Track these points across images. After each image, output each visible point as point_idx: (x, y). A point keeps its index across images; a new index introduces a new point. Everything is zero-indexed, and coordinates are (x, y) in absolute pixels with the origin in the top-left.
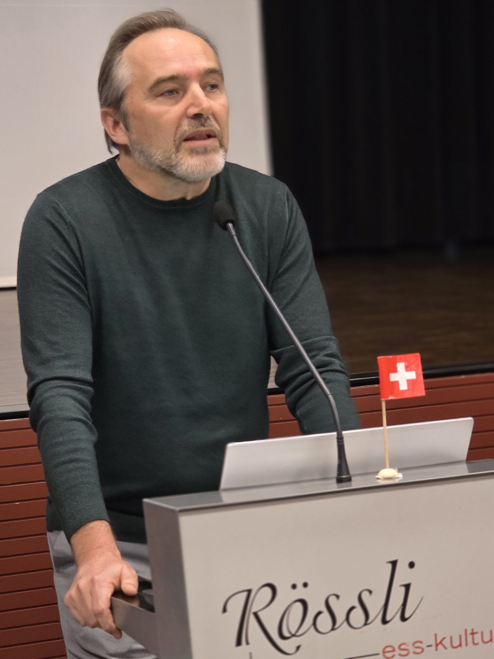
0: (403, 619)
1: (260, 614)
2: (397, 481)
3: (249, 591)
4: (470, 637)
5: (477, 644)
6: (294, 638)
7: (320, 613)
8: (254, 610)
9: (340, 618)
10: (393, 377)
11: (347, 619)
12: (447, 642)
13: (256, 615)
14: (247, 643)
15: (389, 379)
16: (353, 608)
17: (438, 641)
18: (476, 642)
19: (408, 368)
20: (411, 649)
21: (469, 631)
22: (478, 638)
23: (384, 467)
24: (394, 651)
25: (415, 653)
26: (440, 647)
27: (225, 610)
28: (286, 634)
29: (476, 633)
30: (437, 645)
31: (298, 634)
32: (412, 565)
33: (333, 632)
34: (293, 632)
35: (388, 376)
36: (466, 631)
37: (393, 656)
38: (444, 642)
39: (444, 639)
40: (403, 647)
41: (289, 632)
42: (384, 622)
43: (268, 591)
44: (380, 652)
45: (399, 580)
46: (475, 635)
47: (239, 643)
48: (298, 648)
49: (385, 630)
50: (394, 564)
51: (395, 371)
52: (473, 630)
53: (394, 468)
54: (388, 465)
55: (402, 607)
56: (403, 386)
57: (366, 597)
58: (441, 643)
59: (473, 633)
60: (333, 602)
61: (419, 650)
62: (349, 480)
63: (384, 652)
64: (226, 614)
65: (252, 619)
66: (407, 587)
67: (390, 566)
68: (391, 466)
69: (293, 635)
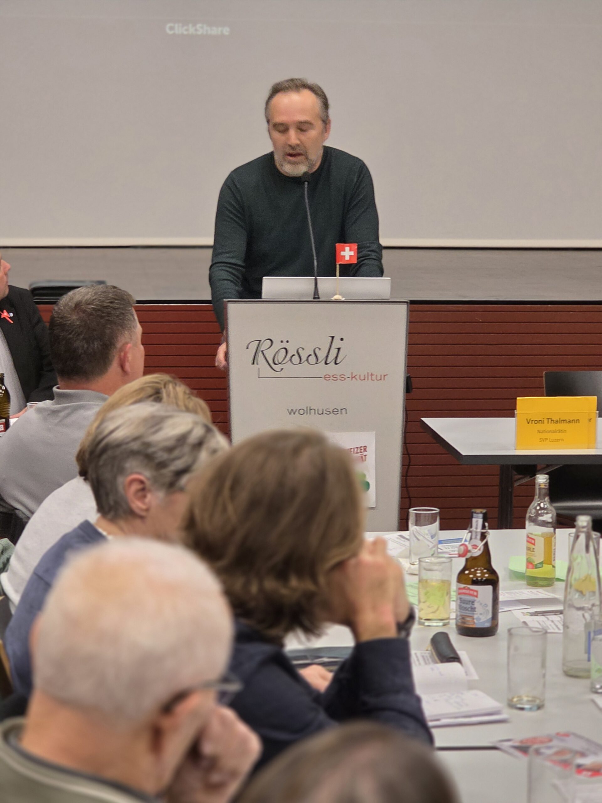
0: (336, 363)
1: (264, 352)
2: (341, 300)
4: (370, 377)
5: (374, 380)
6: (280, 365)
7: (294, 355)
8: (261, 350)
9: (304, 359)
10: (343, 253)
11: (307, 360)
12: (357, 377)
14: (257, 364)
16: (310, 355)
17: (354, 376)
19: (350, 250)
20: (339, 378)
21: (370, 374)
23: (336, 294)
24: (330, 377)
25: (341, 380)
26: (354, 379)
27: (247, 348)
28: (277, 362)
30: (352, 378)
31: (283, 363)
32: (342, 339)
33: (300, 365)
34: (280, 362)
35: (340, 253)
37: (329, 380)
38: (356, 377)
39: (356, 375)
40: (334, 376)
41: (278, 361)
42: (326, 363)
43: (269, 342)
44: (323, 377)
45: (335, 345)
46: (373, 376)
47: (253, 363)
48: (282, 369)
49: (326, 367)
50: (333, 337)
51: (344, 250)
52: (372, 373)
53: (341, 295)
55: (335, 358)
56: (347, 258)
57: (317, 350)
59: (372, 375)
60: (300, 351)
62: (319, 298)
63: (325, 377)
64: (248, 350)
65: (261, 354)
66: (339, 349)
67: (330, 338)
68: (339, 295)
69: (280, 363)
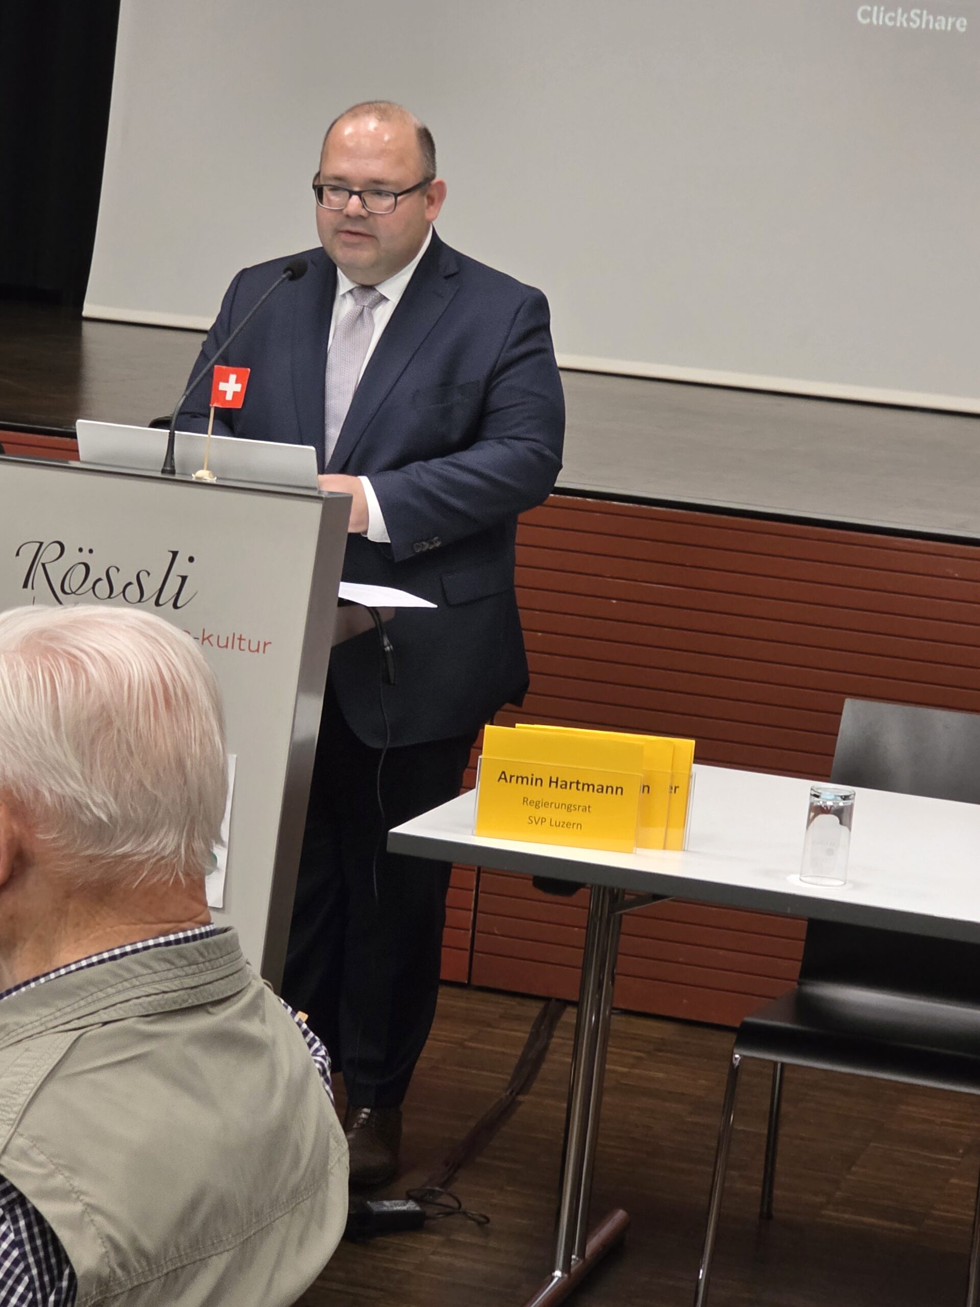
0: (175, 606)
1: (46, 565)
2: (206, 481)
3: (41, 544)
4: (237, 642)
5: (244, 650)
6: (73, 595)
7: (100, 580)
8: (42, 561)
9: (118, 589)
10: (222, 386)
11: (124, 592)
12: (214, 640)
13: (43, 565)
14: (33, 588)
15: (218, 388)
16: (130, 584)
17: (205, 637)
19: (236, 381)
21: (237, 636)
22: (244, 645)
23: (203, 469)
26: (206, 641)
27: (18, 554)
28: (67, 589)
29: (244, 640)
30: (204, 640)
32: (191, 559)
33: (109, 600)
34: (74, 591)
35: (218, 384)
36: (234, 634)
38: (211, 639)
39: (211, 635)
41: (71, 589)
42: (157, 604)
43: (58, 547)
45: (177, 570)
46: (243, 642)
47: (25, 586)
50: (175, 554)
51: (227, 381)
52: (241, 636)
53: (210, 471)
54: (205, 466)
55: (176, 595)
56: (229, 397)
57: (143, 576)
58: (208, 638)
59: (241, 639)
60: (113, 572)
62: (173, 471)
64: (17, 557)
65: (40, 569)
66: (184, 578)
67: (171, 555)
68: (208, 469)
69: (73, 593)
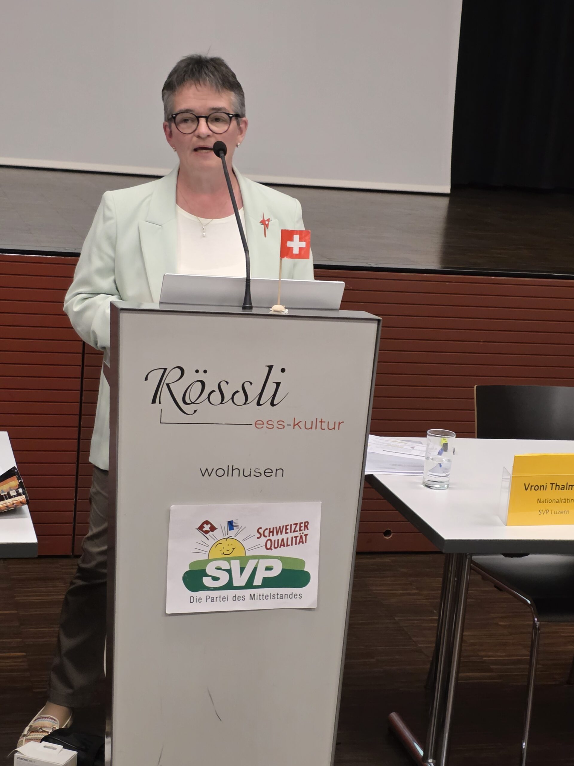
0: (272, 404)
1: (170, 385)
2: (283, 314)
3: (165, 370)
4: (319, 424)
5: (324, 429)
6: (193, 404)
7: (213, 391)
8: (167, 382)
9: (227, 397)
10: (290, 244)
11: (232, 398)
12: (302, 425)
13: (168, 385)
14: (160, 403)
15: (286, 245)
16: (237, 392)
18: (322, 428)
19: (301, 240)
20: (276, 425)
21: (319, 420)
23: (277, 304)
24: (263, 424)
25: (278, 428)
26: (296, 427)
27: (146, 379)
29: (324, 422)
30: (294, 425)
31: (195, 403)
32: (283, 370)
33: (220, 405)
34: (193, 401)
35: (287, 243)
36: (317, 419)
37: (262, 427)
38: (299, 424)
39: (300, 422)
40: (270, 423)
41: (190, 400)
42: (259, 404)
43: (179, 371)
44: (253, 423)
45: (274, 378)
46: (323, 424)
47: (154, 401)
48: (195, 411)
49: (259, 409)
50: (270, 367)
51: (292, 240)
52: (322, 419)
53: (283, 306)
54: (279, 302)
56: (296, 251)
57: (247, 386)
58: (297, 424)
59: (321, 422)
60: (223, 385)
61: (281, 427)
62: (251, 308)
63: (256, 424)
64: (147, 381)
65: (165, 388)
66: (278, 384)
67: (267, 369)
69: (193, 403)
